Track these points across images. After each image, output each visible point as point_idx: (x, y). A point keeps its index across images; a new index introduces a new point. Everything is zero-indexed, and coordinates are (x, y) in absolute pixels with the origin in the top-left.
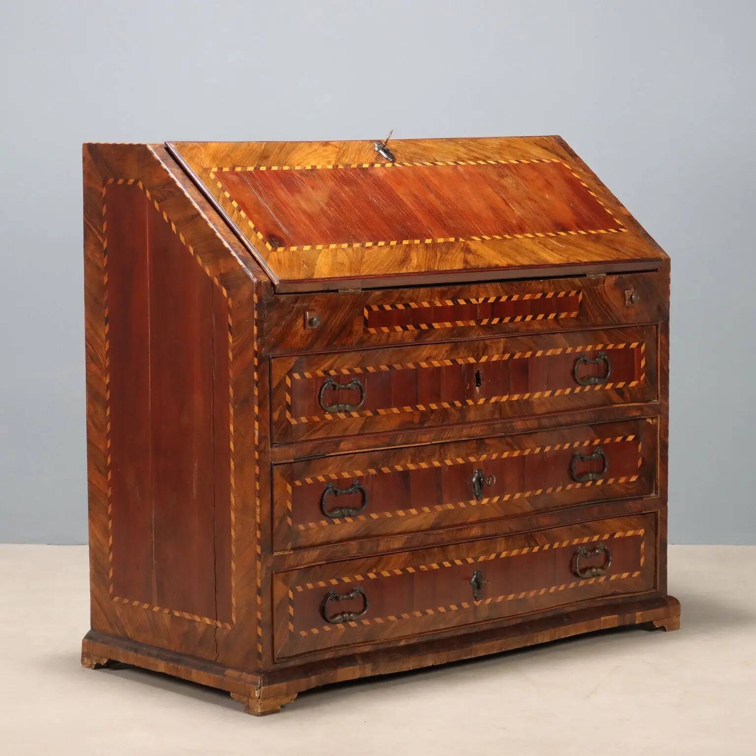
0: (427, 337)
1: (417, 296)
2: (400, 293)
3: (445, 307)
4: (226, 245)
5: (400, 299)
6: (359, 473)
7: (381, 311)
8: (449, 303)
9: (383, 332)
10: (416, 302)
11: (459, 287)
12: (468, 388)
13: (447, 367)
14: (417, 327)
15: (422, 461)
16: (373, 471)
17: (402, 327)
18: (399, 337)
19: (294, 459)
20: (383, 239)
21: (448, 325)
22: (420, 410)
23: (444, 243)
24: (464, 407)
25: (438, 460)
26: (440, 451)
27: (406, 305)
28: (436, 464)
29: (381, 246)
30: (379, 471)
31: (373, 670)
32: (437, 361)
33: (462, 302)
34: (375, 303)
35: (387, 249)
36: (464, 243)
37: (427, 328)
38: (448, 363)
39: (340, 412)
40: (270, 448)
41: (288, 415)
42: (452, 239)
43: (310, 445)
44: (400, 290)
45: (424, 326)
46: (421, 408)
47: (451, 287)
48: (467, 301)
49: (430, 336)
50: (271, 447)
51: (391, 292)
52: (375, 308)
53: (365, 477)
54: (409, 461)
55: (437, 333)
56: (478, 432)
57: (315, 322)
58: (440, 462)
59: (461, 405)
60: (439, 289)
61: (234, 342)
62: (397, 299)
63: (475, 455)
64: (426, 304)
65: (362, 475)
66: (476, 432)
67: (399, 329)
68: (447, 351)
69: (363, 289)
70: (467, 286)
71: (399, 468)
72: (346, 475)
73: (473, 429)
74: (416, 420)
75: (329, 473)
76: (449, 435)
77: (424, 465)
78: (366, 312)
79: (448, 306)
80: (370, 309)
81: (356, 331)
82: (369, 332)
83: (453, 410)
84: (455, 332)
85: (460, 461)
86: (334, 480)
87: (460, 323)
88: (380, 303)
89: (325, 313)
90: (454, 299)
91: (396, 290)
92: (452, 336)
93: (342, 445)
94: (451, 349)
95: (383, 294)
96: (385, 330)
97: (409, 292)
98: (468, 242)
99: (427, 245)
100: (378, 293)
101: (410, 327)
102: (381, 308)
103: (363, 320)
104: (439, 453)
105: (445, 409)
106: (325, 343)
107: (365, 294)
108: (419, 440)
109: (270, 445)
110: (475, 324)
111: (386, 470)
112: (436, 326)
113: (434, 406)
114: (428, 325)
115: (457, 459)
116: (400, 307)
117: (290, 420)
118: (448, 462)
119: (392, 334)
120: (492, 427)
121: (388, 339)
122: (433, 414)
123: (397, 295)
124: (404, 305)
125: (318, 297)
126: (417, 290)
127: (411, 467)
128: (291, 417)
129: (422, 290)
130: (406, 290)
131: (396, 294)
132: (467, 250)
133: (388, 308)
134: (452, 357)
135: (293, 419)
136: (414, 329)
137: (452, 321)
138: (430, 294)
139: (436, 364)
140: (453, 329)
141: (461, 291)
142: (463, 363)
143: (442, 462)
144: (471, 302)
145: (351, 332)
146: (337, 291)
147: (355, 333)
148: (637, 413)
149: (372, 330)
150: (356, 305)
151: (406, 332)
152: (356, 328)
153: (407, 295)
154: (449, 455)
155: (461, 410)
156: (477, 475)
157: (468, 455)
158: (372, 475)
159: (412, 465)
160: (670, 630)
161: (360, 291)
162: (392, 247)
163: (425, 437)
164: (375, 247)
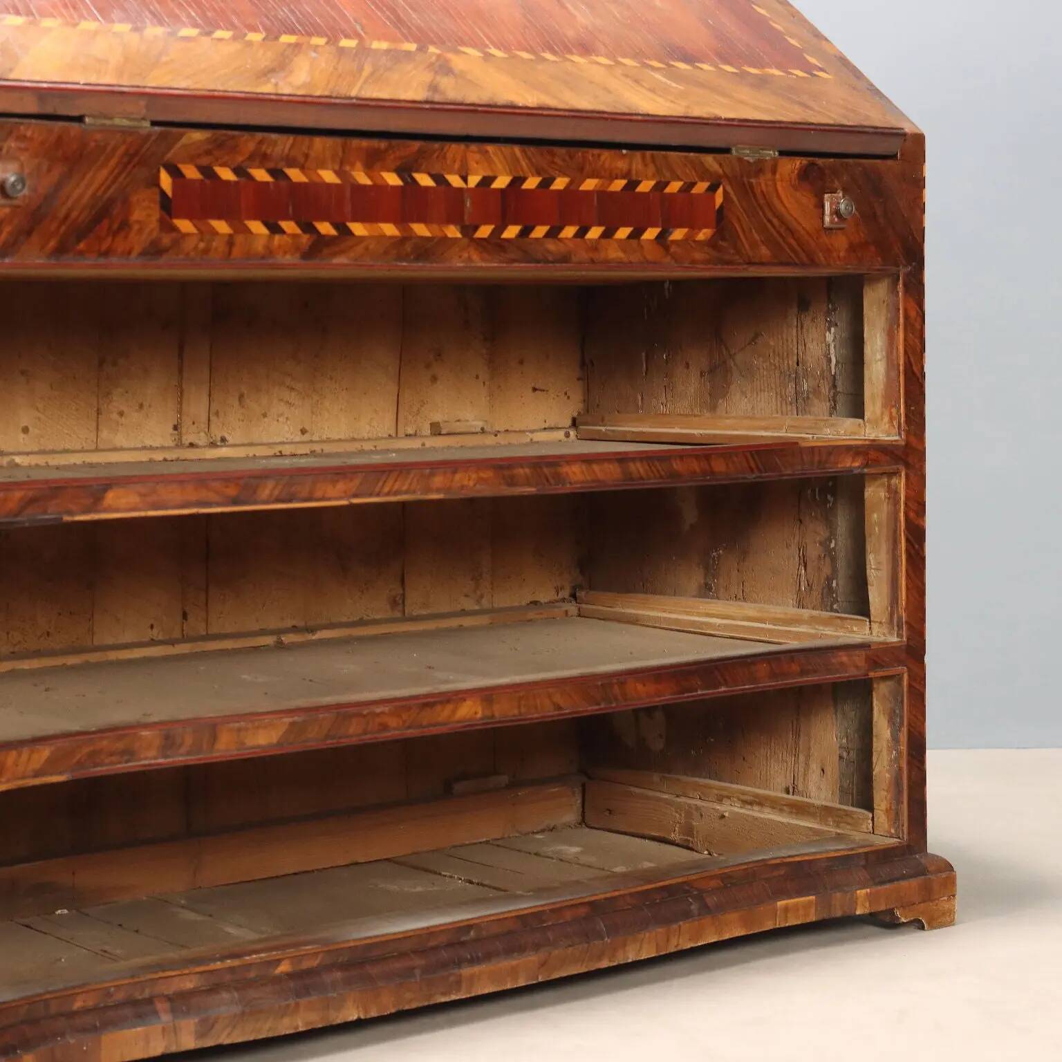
0: (335, 254)
1: (307, 156)
2: (261, 142)
3: (380, 188)
5: (261, 158)
7: (207, 181)
8: (392, 179)
9: (214, 233)
10: (303, 168)
11: (416, 145)
14: (308, 228)
17: (266, 224)
18: (259, 246)
20: (231, 26)
21: (389, 229)
23: (388, 51)
27: (276, 173)
29: (220, 40)
31: (201, 1035)
33: (424, 180)
34: (191, 159)
35: (237, 46)
36: (439, 56)
37: (333, 232)
42: (412, 47)
44: (259, 135)
45: (325, 228)
47: (395, 142)
48: (439, 179)
49: (342, 252)
51: (233, 137)
52: (191, 172)
55: (359, 249)
56: (471, 483)
57: (13, 185)
60: (365, 143)
62: (251, 157)
64: (329, 176)
66: (466, 483)
67: (257, 227)
69: (154, 123)
70: (437, 145)
73: (458, 477)
76: (396, 487)
78: (166, 181)
79: (388, 185)
80: (175, 172)
81: (138, 222)
82: (174, 229)
84: (408, 247)
87: (420, 229)
88: (205, 161)
89: (49, 170)
90: (404, 171)
91: (246, 135)
92: (400, 258)
93: (110, 497)
95: (208, 141)
96: (222, 227)
97: (283, 144)
98: (450, 56)
99: (342, 51)
100: (198, 136)
101: (289, 226)
102: (207, 172)
103: (158, 198)
106: (52, 243)
107: (162, 136)
108: (318, 494)
110: (459, 235)
112: (358, 229)
114: (336, 226)
116: (261, 175)
119: (239, 239)
120: (507, 473)
121: (230, 253)
123: (251, 146)
124: (272, 172)
125: (31, 129)
126: (305, 140)
129: (318, 142)
130: (274, 136)
131: (249, 143)
132: (445, 68)
133: (226, 174)
136: (298, 231)
137: (402, 219)
138: (340, 154)
140: (402, 241)
141: (421, 152)
144: (448, 184)
145: (125, 225)
146: (80, 119)
147: (136, 227)
148: (853, 461)
149: (185, 225)
150: (136, 159)
151: (277, 237)
152: (137, 215)
153: (278, 149)
160: (932, 927)
161: (147, 124)
162: (250, 44)
163: (334, 487)
164: (205, 39)
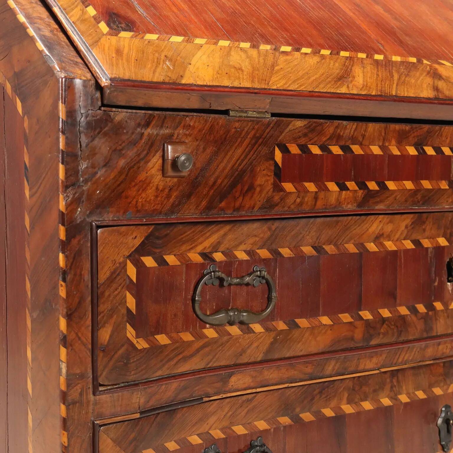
0: (377, 203)
1: (364, 136)
2: (337, 127)
3: (405, 156)
4: (22, 18)
5: (336, 138)
6: (262, 425)
7: (304, 155)
8: (412, 151)
9: (306, 191)
10: (361, 145)
11: (426, 127)
12: (436, 284)
13: (407, 251)
14: (362, 186)
15: (365, 399)
16: (285, 420)
17: (338, 185)
18: (333, 200)
19: (141, 413)
20: (309, 45)
21: (409, 185)
22: (365, 318)
23: (402, 63)
24: (430, 313)
25: (388, 397)
26: (392, 381)
27: (346, 149)
28: (386, 402)
29: (306, 54)
30: (297, 420)
32: (392, 241)
33: (430, 151)
34: (295, 140)
35: (316, 59)
36: (430, 66)
37: (377, 188)
38: (409, 245)
39: (231, 323)
40: (92, 397)
41: (130, 332)
42: (414, 60)
43: (175, 385)
44: (336, 122)
45: (372, 185)
46: (366, 315)
47: (415, 125)
48: (438, 150)
49: (381, 201)
50: (94, 394)
51: (321, 124)
52: (294, 149)
53: (272, 430)
54: (345, 400)
55: (391, 199)
56: (448, 351)
57: (183, 163)
58: (391, 398)
59: (426, 311)
60: (397, 127)
61: (31, 196)
62: (331, 138)
63: (442, 384)
64: (376, 150)
65: (267, 427)
66: (445, 351)
67: (332, 186)
68: (406, 227)
69: (273, 115)
70: (437, 127)
71: (328, 412)
72: (240, 430)
73: (440, 347)
74: (358, 334)
75: (210, 429)
76: (406, 358)
77: (367, 406)
78: (278, 156)
79: (409, 155)
80: (285, 150)
81: (260, 185)
82: (282, 190)
83: (414, 318)
84: (419, 197)
85: (421, 395)
86: (219, 439)
87: (426, 184)
88: (302, 141)
89: (204, 149)
90: (419, 146)
91: (328, 122)
92: (414, 203)
93: (233, 379)
94: (413, 223)
95: (306, 127)
96: (311, 187)
97: (350, 127)
98: (437, 66)
99: (377, 62)
100: (299, 123)
101: (351, 185)
102: (304, 148)
103: (273, 168)
104: (390, 385)
105: (403, 318)
106: (204, 203)
107: (278, 124)
108: (361, 367)
109: (91, 390)
110: (447, 187)
111: (307, 416)
112: (391, 185)
113: (386, 313)
114: (378, 184)
115: (417, 393)
116: (336, 150)
117: (135, 341)
118: (404, 398)
119: (322, 195)
121: (315, 205)
122: (385, 325)
123: (331, 130)
124: (342, 148)
125: (192, 120)
126: (362, 125)
127: (348, 409)
128: (137, 337)
129: (372, 127)
130: (345, 123)
131: (330, 127)
132: (436, 75)
133: (315, 150)
134: (415, 236)
135: (140, 340)
136: (357, 188)
137: (416, 179)
138: (383, 134)
139: (390, 246)
140: (414, 193)
141: (429, 132)
142: (429, 245)
143: (394, 398)
144: (442, 153)
145: (251, 188)
146: (226, 112)
147: (258, 189)
149: (288, 187)
150: (261, 140)
151: (344, 192)
152: (260, 180)
153: (347, 131)
154: (404, 388)
155: (425, 318)
156: (443, 415)
157: (431, 386)
158: (285, 427)
159: (349, 405)
161: (269, 116)
162: (323, 57)
163: (371, 361)
164: (297, 54)
